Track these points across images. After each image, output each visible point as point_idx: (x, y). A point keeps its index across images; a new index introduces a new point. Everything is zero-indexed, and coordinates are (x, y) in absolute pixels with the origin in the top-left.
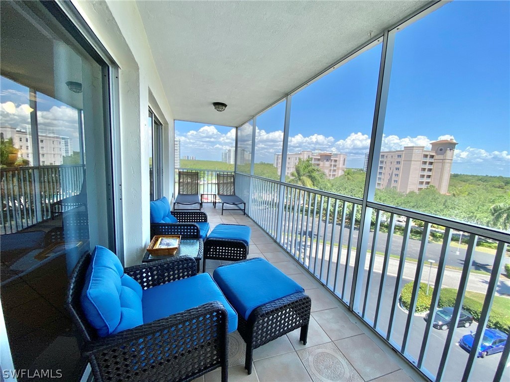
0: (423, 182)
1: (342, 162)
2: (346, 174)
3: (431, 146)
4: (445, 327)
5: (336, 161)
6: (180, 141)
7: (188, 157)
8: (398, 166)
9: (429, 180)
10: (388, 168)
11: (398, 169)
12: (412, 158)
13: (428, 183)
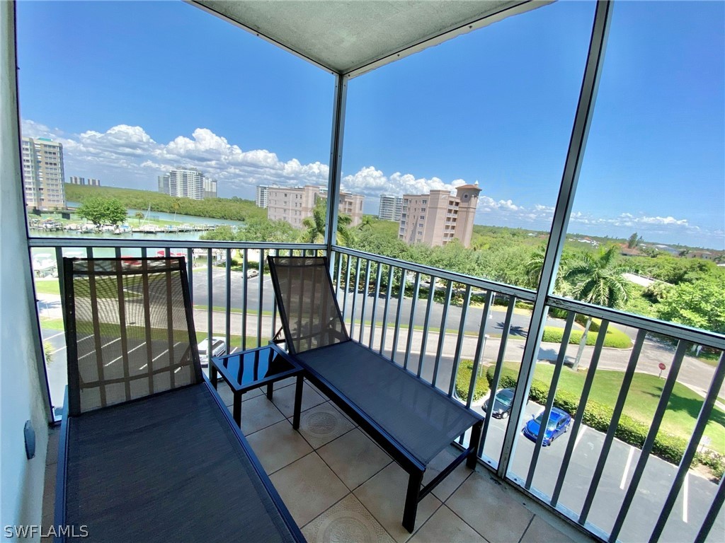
0: (447, 234)
1: (358, 206)
2: (365, 223)
3: (456, 190)
4: (506, 415)
5: (350, 203)
6: (61, 148)
7: (83, 180)
8: (423, 214)
9: (453, 232)
10: (411, 217)
11: (422, 218)
12: (437, 205)
13: (452, 235)
